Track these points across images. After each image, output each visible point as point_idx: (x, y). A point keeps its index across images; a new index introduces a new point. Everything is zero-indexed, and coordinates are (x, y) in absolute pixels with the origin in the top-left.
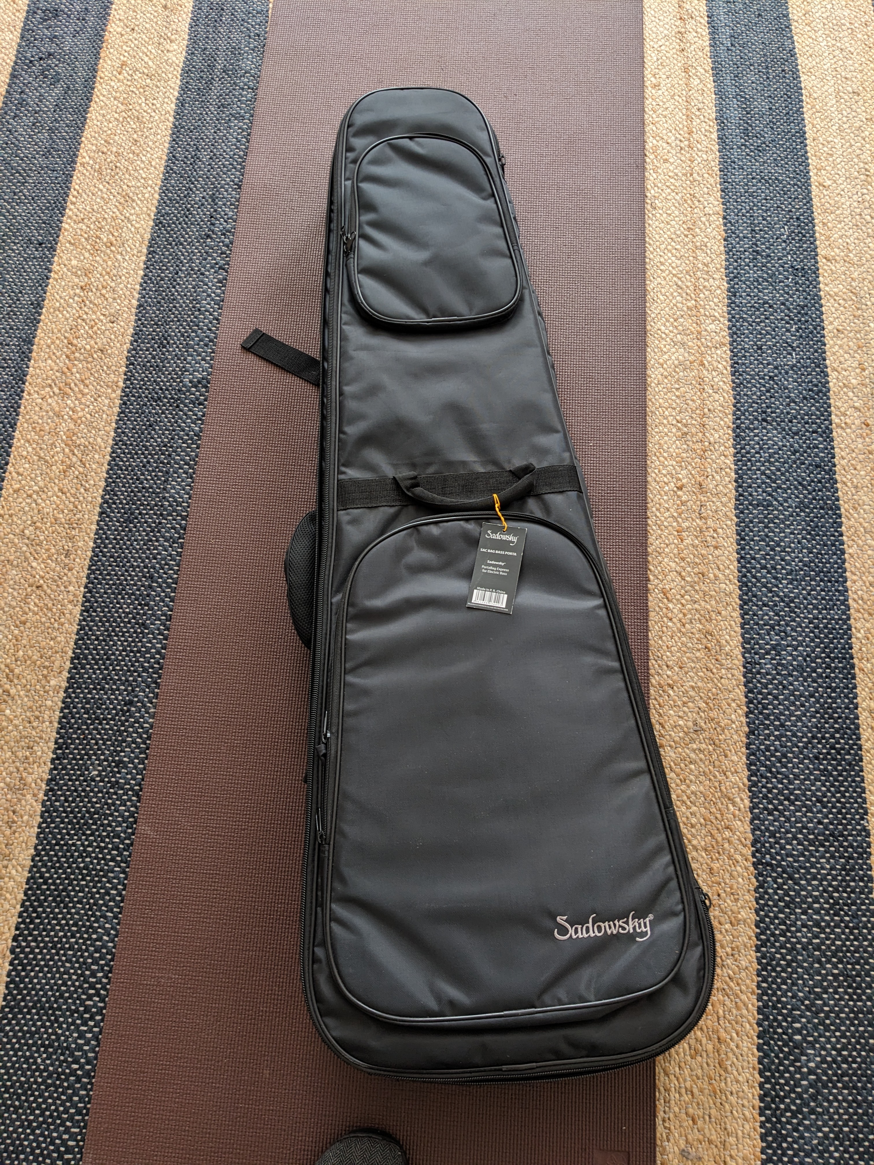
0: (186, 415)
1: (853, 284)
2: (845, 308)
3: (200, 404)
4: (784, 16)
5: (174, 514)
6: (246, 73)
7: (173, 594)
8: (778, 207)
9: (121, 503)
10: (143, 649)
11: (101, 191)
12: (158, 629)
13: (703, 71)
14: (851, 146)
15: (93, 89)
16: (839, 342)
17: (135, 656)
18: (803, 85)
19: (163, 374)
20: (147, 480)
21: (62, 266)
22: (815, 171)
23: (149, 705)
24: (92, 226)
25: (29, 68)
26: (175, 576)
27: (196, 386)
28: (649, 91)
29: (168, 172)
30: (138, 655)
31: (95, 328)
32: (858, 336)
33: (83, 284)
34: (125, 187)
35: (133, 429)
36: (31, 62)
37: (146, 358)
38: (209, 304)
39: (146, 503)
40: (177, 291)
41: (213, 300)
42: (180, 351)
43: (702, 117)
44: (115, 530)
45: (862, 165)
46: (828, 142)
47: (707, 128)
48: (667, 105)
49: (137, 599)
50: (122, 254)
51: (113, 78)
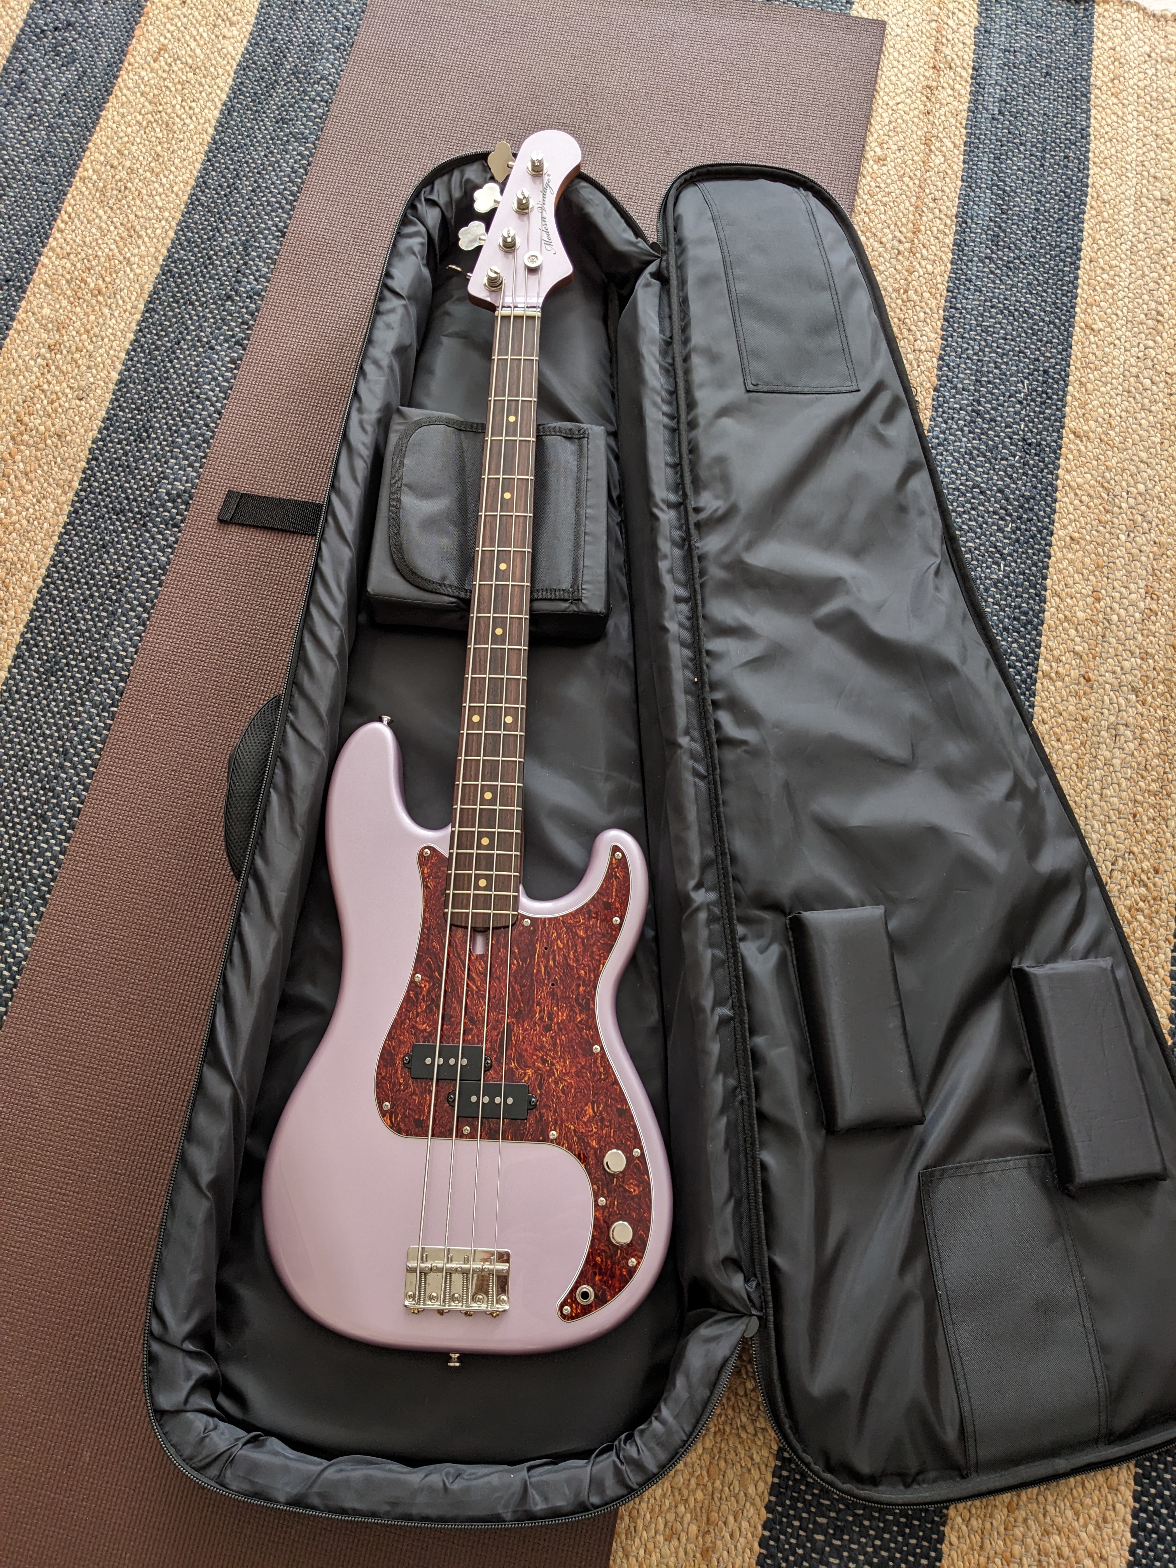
0: (153, 538)
1: (1107, 475)
2: (1089, 507)
3: (175, 525)
4: (1083, 79)
5: (112, 671)
6: (321, 79)
7: (88, 781)
8: (1020, 352)
9: (45, 647)
10: (36, 850)
11: (100, 218)
12: (61, 826)
13: (950, 145)
14: (1144, 275)
15: (116, 77)
16: (1070, 556)
17: (23, 858)
18: (1090, 181)
19: (134, 478)
20: (84, 619)
21: (30, 314)
22: (1084, 306)
23: (28, 927)
24: (78, 265)
25: (39, 39)
26: (97, 756)
27: (173, 501)
28: (869, 166)
29: (192, 203)
30: (28, 857)
31: (56, 404)
32: (1100, 550)
33: (52, 342)
34: (132, 217)
35: (80, 548)
36: (43, 31)
37: (115, 453)
38: (213, 390)
39: (77, 651)
40: (174, 367)
41: (218, 385)
42: (162, 449)
43: (937, 211)
44: (31, 682)
45: (1153, 305)
46: (1111, 267)
47: (942, 227)
48: (892, 188)
49: (40, 781)
50: (110, 308)
51: (146, 66)
